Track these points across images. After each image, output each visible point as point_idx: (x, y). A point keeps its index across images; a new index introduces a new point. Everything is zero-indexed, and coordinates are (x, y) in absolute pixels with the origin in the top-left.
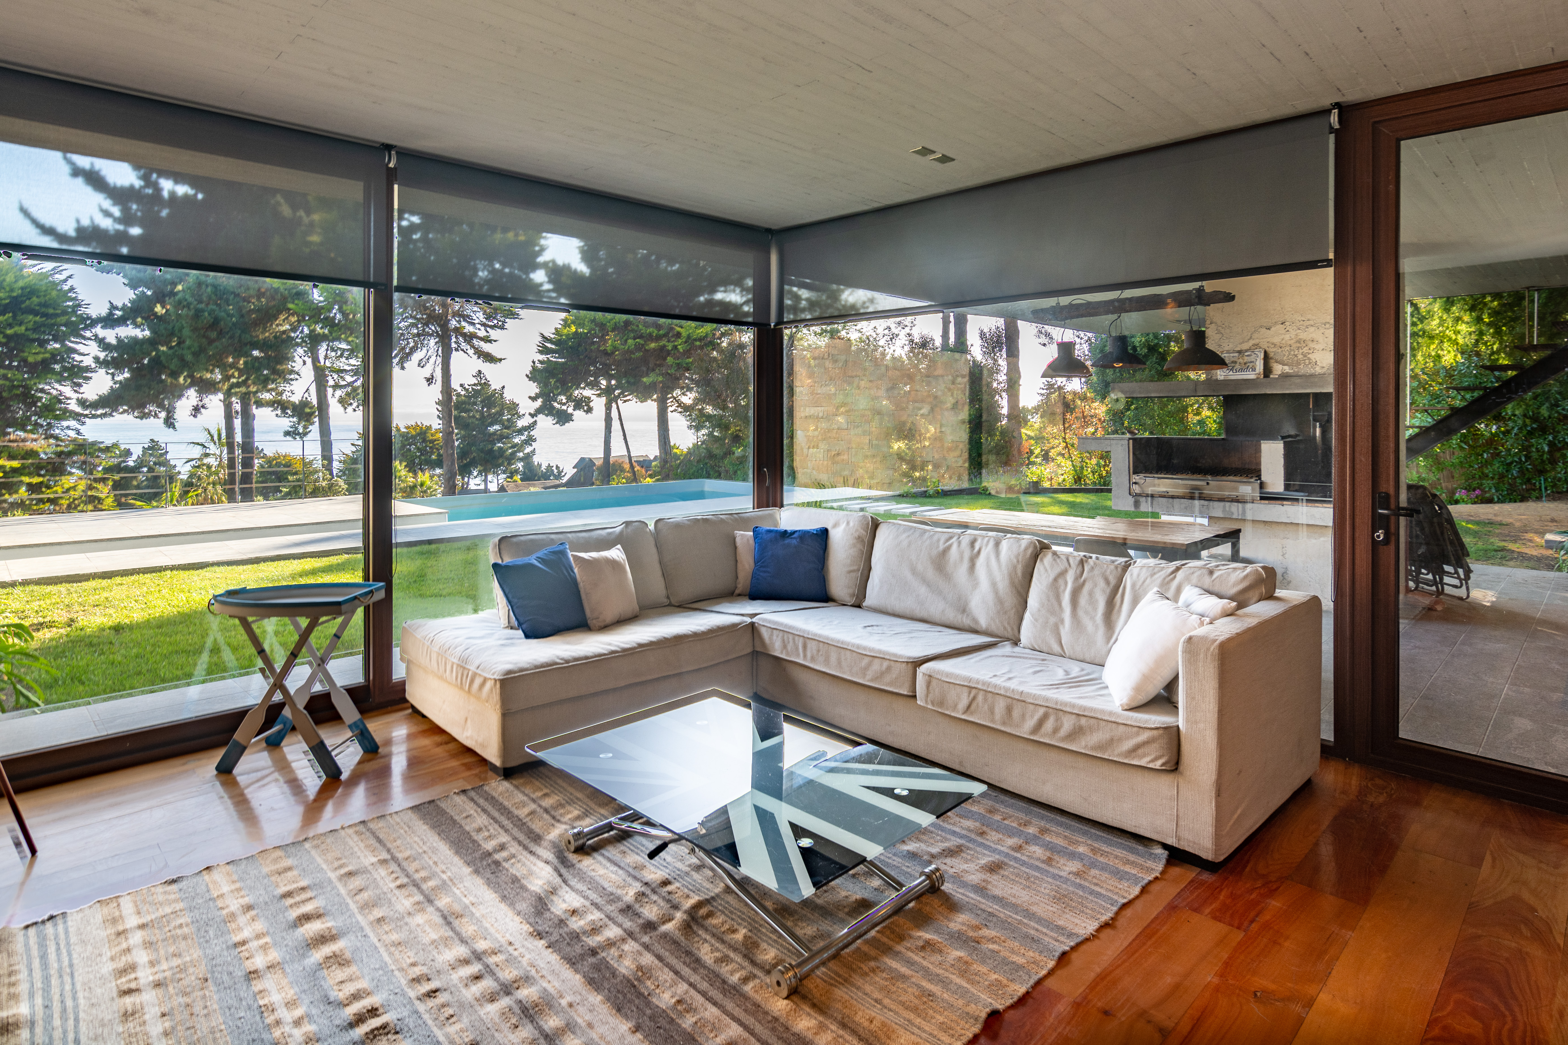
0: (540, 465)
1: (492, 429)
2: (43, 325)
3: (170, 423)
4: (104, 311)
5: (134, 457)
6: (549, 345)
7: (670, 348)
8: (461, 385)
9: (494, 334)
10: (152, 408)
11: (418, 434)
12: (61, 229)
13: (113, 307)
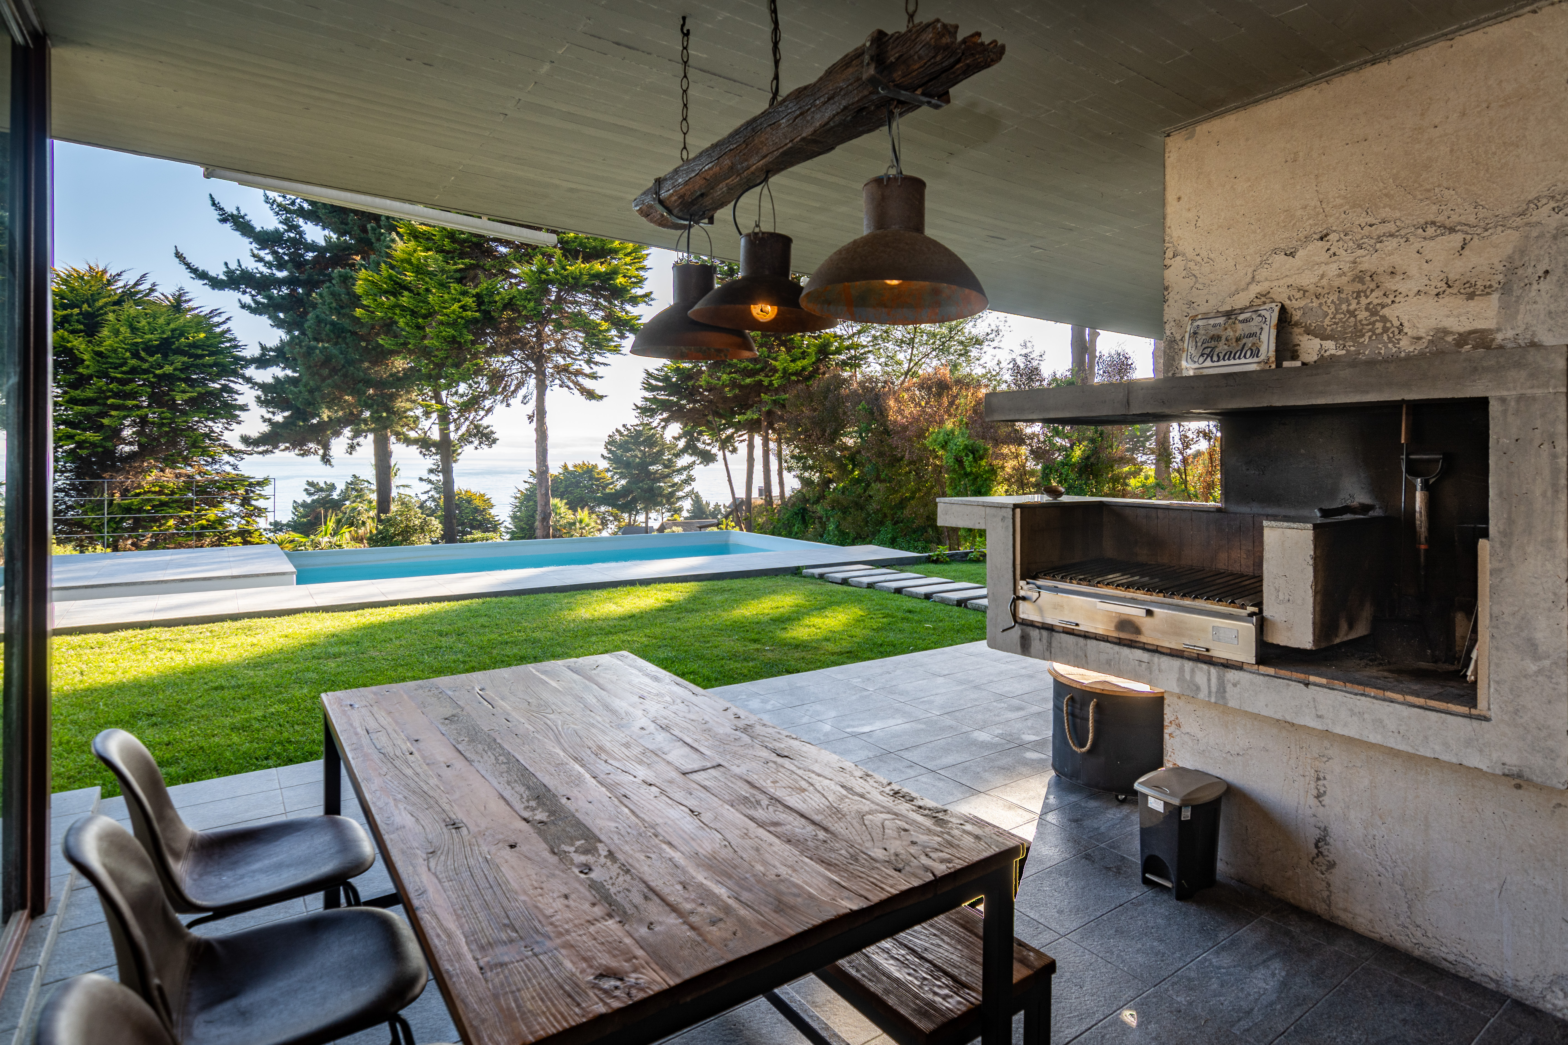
0: (708, 504)
1: (653, 468)
2: (192, 365)
3: (326, 459)
4: (257, 352)
5: (338, 491)
6: (654, 382)
7: (766, 383)
8: (624, 426)
9: (600, 370)
10: (312, 445)
11: (585, 473)
12: (213, 273)
13: (263, 348)
